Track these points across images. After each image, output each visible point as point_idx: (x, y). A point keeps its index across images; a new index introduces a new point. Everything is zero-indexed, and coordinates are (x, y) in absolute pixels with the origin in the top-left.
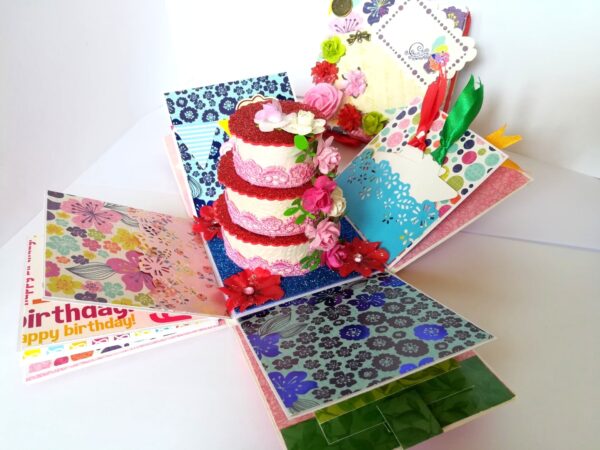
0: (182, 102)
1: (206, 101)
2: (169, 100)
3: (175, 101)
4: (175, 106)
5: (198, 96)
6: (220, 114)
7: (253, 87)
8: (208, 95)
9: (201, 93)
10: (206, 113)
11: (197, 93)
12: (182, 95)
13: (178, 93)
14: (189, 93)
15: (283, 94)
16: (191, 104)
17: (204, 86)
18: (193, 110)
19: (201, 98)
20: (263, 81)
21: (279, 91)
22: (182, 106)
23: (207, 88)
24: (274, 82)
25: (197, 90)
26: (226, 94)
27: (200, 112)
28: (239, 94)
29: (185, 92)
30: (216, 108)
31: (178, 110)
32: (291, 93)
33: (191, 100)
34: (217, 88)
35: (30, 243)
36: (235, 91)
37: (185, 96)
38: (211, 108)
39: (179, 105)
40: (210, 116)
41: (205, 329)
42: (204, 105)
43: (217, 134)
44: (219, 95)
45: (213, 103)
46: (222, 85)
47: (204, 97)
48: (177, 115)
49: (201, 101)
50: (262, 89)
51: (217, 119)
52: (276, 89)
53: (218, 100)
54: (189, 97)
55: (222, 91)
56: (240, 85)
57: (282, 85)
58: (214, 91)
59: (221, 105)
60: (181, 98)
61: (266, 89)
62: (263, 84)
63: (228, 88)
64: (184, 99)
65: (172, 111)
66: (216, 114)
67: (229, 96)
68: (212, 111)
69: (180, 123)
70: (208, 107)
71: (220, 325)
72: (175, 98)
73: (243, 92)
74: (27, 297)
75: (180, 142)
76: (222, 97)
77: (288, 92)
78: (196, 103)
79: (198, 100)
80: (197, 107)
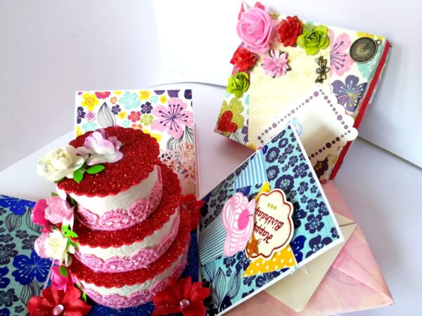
0: (284, 143)
1: (287, 161)
2: (284, 132)
3: (284, 137)
4: (279, 140)
5: (291, 153)
6: (275, 180)
7: (310, 201)
8: (293, 161)
9: (294, 153)
11: (295, 150)
12: (290, 139)
13: (292, 135)
14: (293, 144)
15: (306, 243)
16: (282, 151)
18: (277, 155)
19: (290, 156)
20: (320, 211)
21: (309, 237)
24: (322, 225)
25: (298, 149)
26: (296, 176)
28: (299, 189)
29: (294, 140)
30: (280, 175)
31: (276, 144)
32: (309, 254)
34: (302, 164)
36: (302, 184)
37: (290, 142)
38: (280, 170)
40: (272, 173)
42: (283, 162)
43: (257, 187)
44: (294, 171)
45: (286, 169)
46: (307, 168)
48: (271, 146)
50: (308, 214)
51: (270, 180)
52: (312, 232)
53: (290, 172)
54: (290, 145)
56: (310, 186)
57: (319, 237)
58: (299, 164)
59: (284, 177)
60: (288, 140)
61: (311, 217)
62: (316, 213)
63: (304, 175)
64: (287, 142)
65: (274, 141)
66: (275, 176)
67: (295, 180)
68: (277, 172)
69: (264, 152)
70: (281, 166)
72: (287, 136)
75: (249, 161)
76: (293, 174)
77: (310, 249)
78: (284, 154)
79: (288, 155)
80: (280, 157)
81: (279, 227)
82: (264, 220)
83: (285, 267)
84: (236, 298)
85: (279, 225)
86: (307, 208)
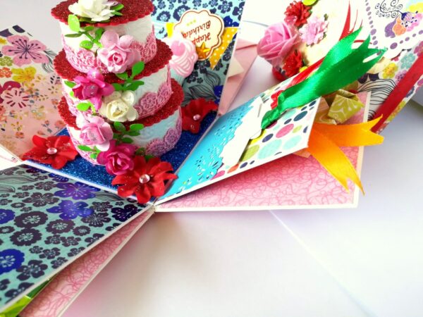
1: (167, 3)
6: (172, 17)
7: (210, 3)
10: (163, 13)
15: (232, 17)
21: (230, 13)
24: (231, 4)
26: (185, 3)
27: (159, 11)
28: (195, 6)
32: (239, 18)
36: (194, 2)
38: (168, 11)
40: (164, 17)
42: (165, 6)
43: (162, 32)
45: (172, 6)
49: (163, 2)
50: (216, 7)
51: (167, 21)
52: (229, 10)
53: (177, 5)
57: (236, 8)
59: (176, 11)
61: (219, 8)
62: (220, 3)
66: (169, 16)
67: (186, 5)
68: (167, 13)
70: (166, 9)
73: (200, 5)
76: (181, 4)
77: (237, 16)
80: (159, 7)
81: (209, 25)
82: (194, 34)
83: (233, 35)
84: (222, 80)
85: (208, 25)
86: (212, 6)
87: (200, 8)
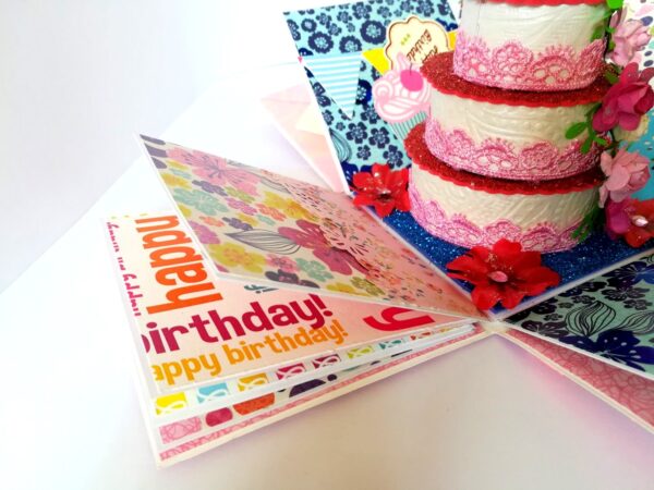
0: (309, 25)
1: (341, 24)
2: (290, 22)
3: (299, 23)
4: (300, 30)
5: (330, 18)
6: (363, 42)
7: (402, 8)
8: (343, 17)
9: (334, 14)
10: (344, 41)
11: (327, 13)
12: (307, 16)
13: (302, 13)
14: (318, 13)
15: (443, 18)
16: (321, 28)
17: (337, 4)
18: (325, 36)
19: (334, 20)
21: (437, 14)
22: (310, 31)
23: (341, 7)
25: (328, 9)
26: (368, 17)
27: (336, 40)
28: (384, 17)
29: (312, 12)
30: (358, 35)
31: (305, 36)
32: (452, 16)
33: (322, 23)
34: (354, 8)
35: (110, 227)
36: (379, 12)
37: (313, 17)
38: (351, 34)
39: (305, 28)
40: (350, 45)
41: (456, 340)
42: (340, 30)
43: (363, 68)
44: (358, 17)
45: (351, 27)
46: (361, 4)
47: (339, 19)
48: (304, 43)
49: (334, 25)
50: (415, 11)
51: (360, 49)
52: (433, 11)
53: (358, 23)
54: (318, 18)
55: (361, 12)
57: (439, 6)
58: (350, 12)
59: (363, 30)
60: (306, 20)
61: (419, 11)
62: (415, 4)
63: (369, 9)
64: (312, 21)
65: (298, 37)
66: (357, 42)
67: (371, 19)
68: (352, 38)
69: (309, 53)
70: (345, 33)
71: (477, 332)
72: (299, 20)
73: (390, 15)
74: (134, 304)
75: (314, 80)
76: (363, 20)
77: (448, 16)
78: (328, 27)
79: (331, 23)
80: (330, 32)
81: (429, 36)
82: (417, 54)
85: (427, 35)
87: (394, 19)
